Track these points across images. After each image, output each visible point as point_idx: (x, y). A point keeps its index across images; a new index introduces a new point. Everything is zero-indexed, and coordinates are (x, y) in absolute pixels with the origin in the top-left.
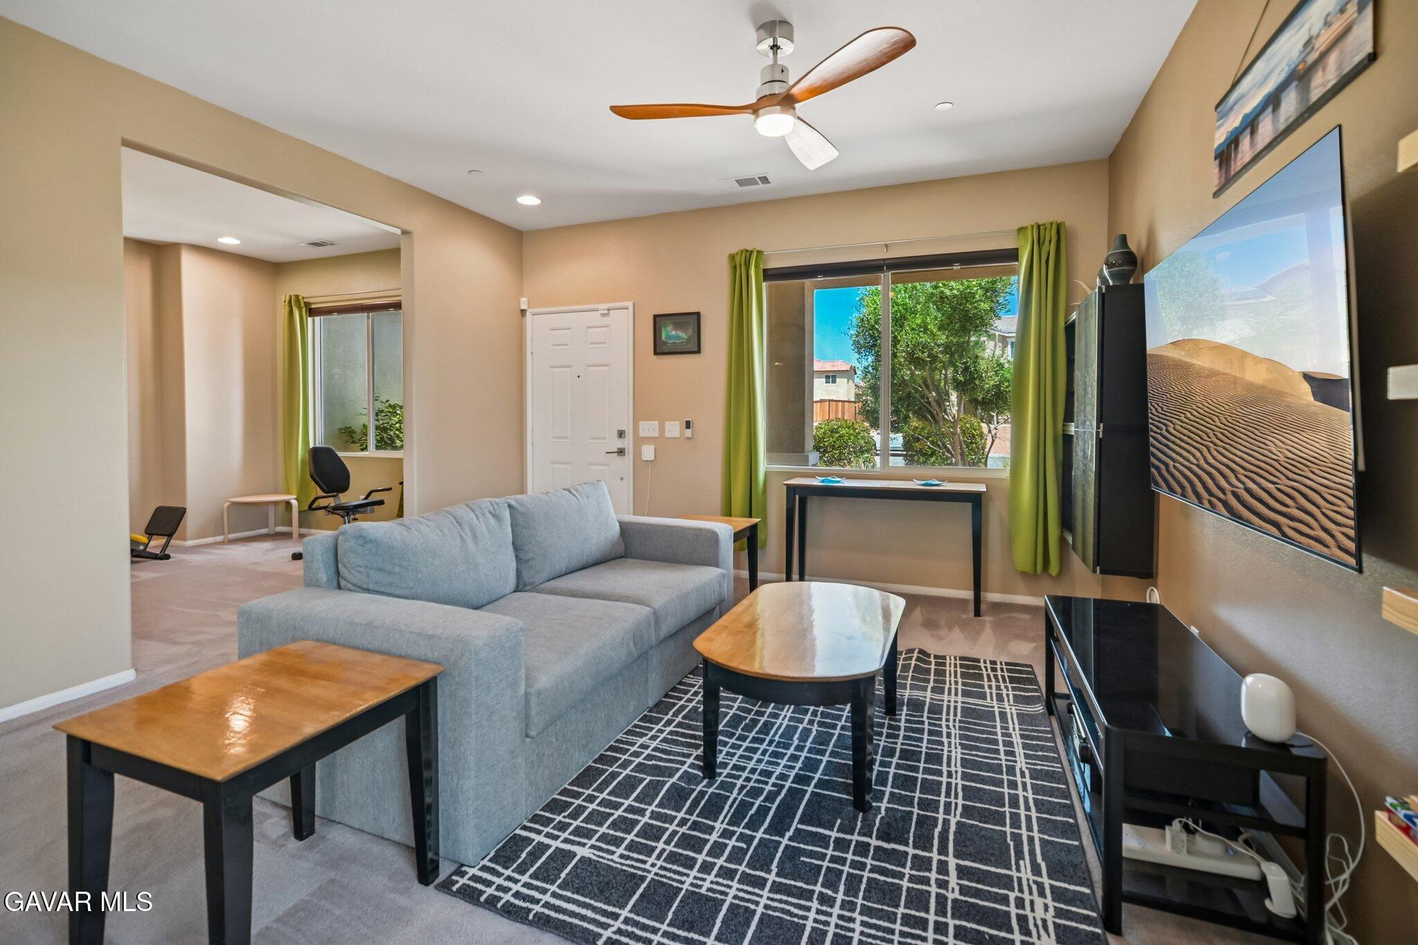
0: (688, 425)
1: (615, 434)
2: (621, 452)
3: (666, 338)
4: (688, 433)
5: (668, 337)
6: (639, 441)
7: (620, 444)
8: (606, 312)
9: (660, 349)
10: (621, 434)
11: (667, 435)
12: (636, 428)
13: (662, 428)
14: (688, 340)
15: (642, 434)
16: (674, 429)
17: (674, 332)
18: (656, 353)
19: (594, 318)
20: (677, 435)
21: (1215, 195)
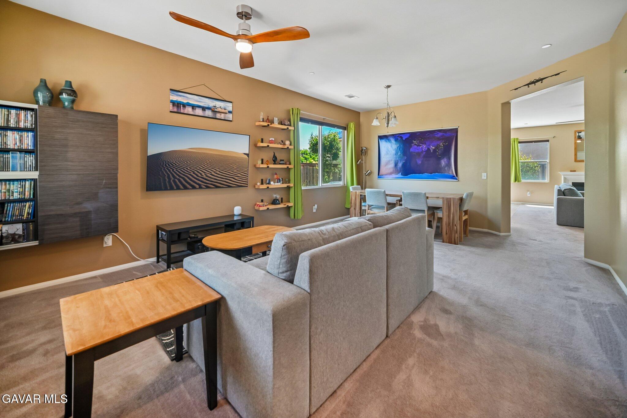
21: (171, 112)
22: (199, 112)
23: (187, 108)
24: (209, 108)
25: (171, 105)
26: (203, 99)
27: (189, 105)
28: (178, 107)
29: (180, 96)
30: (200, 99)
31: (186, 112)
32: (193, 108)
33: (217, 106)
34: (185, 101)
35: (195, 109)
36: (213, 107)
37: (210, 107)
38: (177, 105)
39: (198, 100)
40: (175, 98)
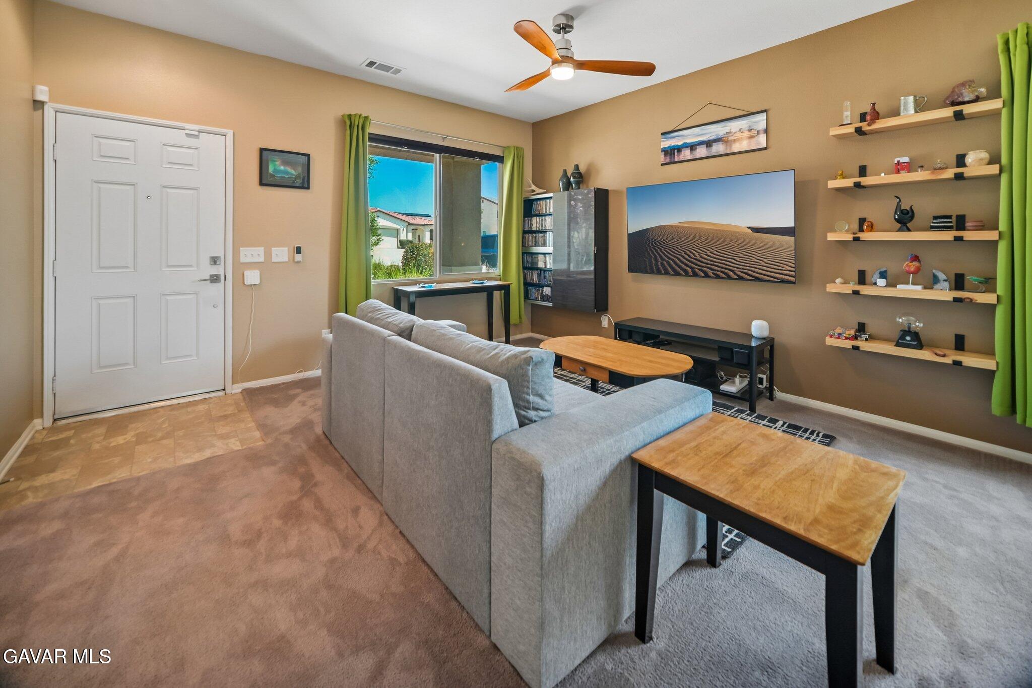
0: (298, 250)
1: (208, 261)
2: (214, 279)
3: (274, 172)
4: (298, 257)
5: (275, 170)
6: (240, 268)
7: (214, 270)
8: (196, 133)
9: (265, 180)
10: (214, 261)
11: (274, 259)
12: (236, 253)
13: (268, 254)
14: (298, 177)
15: (243, 259)
16: (281, 254)
17: (282, 168)
18: (261, 184)
19: (178, 136)
20: (286, 259)
21: (662, 165)
22: (702, 151)
23: (682, 152)
24: (717, 140)
25: (662, 155)
26: (708, 128)
27: (685, 146)
28: (671, 154)
29: (674, 137)
30: (702, 130)
31: (682, 158)
32: (692, 150)
33: (733, 131)
34: (680, 143)
35: (696, 149)
36: (725, 136)
37: (720, 137)
38: (670, 152)
39: (701, 133)
40: (667, 143)
